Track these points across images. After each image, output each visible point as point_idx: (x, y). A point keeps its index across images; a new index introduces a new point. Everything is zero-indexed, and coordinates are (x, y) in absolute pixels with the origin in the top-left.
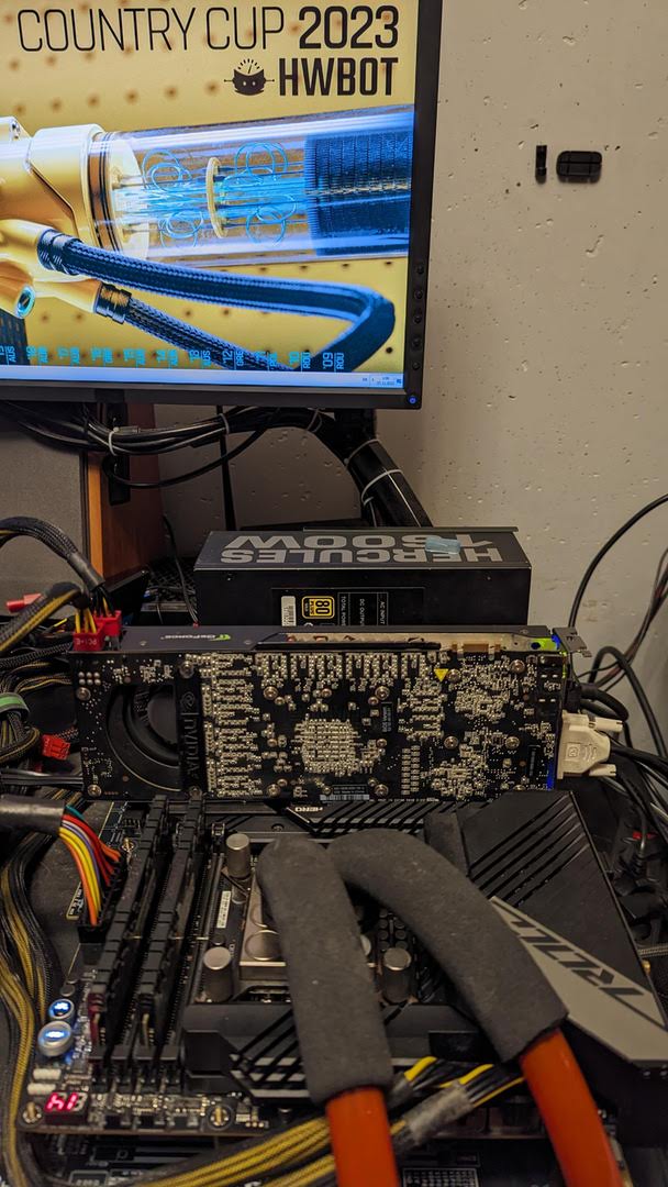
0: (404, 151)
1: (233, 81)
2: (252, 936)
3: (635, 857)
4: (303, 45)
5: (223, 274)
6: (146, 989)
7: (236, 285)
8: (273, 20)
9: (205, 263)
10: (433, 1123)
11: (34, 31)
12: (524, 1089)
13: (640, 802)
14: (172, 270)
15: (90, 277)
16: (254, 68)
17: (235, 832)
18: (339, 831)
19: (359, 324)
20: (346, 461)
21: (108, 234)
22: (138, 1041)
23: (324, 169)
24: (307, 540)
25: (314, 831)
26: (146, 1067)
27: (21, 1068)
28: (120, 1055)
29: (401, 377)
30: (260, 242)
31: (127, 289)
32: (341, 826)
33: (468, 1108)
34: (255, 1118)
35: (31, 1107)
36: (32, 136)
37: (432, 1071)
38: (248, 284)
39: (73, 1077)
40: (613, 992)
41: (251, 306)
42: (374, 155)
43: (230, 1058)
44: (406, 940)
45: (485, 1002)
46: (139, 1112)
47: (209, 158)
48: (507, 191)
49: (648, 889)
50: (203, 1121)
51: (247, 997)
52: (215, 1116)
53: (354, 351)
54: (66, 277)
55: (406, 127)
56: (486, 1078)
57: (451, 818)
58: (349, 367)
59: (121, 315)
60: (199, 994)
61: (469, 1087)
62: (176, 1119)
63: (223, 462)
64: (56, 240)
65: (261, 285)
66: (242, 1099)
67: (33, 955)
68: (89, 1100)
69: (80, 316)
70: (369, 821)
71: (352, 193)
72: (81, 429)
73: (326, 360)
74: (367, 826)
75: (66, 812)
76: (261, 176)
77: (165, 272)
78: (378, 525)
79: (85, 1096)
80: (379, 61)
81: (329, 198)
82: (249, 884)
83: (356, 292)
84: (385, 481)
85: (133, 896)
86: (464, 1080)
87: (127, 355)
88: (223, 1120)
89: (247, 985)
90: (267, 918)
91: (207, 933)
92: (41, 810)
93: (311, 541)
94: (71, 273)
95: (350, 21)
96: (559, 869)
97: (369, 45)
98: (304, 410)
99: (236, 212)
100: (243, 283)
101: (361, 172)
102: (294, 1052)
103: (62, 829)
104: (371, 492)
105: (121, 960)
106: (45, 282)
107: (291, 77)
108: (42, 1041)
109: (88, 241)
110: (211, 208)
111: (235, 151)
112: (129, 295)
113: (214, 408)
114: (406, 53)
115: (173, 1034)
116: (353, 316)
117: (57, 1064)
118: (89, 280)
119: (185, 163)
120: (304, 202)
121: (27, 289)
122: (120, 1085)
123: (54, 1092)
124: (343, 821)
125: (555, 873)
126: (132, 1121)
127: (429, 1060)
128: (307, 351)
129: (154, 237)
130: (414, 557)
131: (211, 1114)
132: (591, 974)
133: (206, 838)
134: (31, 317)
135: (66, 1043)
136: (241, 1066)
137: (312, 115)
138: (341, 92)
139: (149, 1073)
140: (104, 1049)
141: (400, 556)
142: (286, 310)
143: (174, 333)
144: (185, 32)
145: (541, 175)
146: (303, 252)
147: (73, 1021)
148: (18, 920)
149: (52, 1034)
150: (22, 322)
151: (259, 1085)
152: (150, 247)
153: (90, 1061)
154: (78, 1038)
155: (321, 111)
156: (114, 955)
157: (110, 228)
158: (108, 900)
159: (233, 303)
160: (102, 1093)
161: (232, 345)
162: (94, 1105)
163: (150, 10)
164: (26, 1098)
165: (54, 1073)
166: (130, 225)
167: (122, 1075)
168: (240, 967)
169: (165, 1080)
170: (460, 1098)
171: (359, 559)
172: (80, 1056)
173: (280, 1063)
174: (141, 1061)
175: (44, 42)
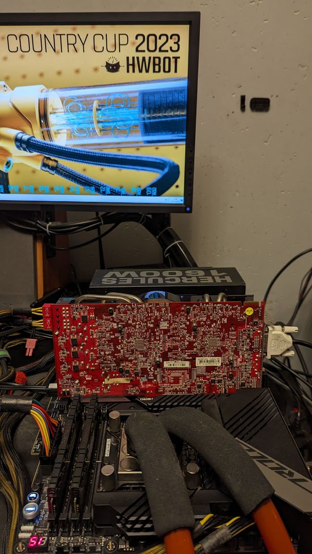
0: (183, 97)
2: (123, 459)
3: (296, 420)
4: (137, 50)
5: (101, 152)
6: (75, 486)
7: (106, 157)
8: (123, 40)
9: (92, 147)
10: (214, 545)
11: (14, 44)
12: (255, 528)
13: (297, 394)
14: (77, 150)
15: (39, 154)
16: (115, 61)
17: (112, 411)
18: (161, 409)
19: (163, 175)
20: (157, 237)
21: (48, 134)
22: (71, 510)
23: (147, 105)
24: (141, 273)
25: (149, 409)
26: (75, 523)
27: (14, 526)
28: (63, 517)
29: (183, 198)
30: (118, 137)
31: (56, 159)
32: (162, 407)
33: (230, 537)
34: (128, 546)
35: (20, 545)
36: (13, 89)
37: (212, 520)
38: (112, 156)
39: (40, 529)
40: (294, 481)
41: (114, 166)
42: (170, 99)
43: (116, 517)
44: (195, 460)
45: (236, 487)
46: (72, 545)
47: (94, 100)
48: (228, 115)
49: (302, 435)
50: (103, 548)
51: (122, 488)
52: (109, 546)
53: (161, 187)
54: (27, 154)
55: (184, 87)
56: (237, 523)
57: (214, 402)
58: (159, 194)
59: (53, 170)
60: (99, 487)
61: (230, 527)
62: (91, 548)
63: (99, 238)
64: (23, 138)
65: (118, 157)
66: (121, 538)
67: (16, 472)
68: (48, 540)
69: (34, 171)
70: (175, 404)
71: (159, 116)
72: (34, 223)
73: (148, 191)
74: (175, 406)
75: (33, 402)
76: (118, 108)
77: (74, 151)
78: (173, 267)
79: (46, 538)
80: (171, 58)
81: (149, 118)
82: (120, 435)
83: (162, 160)
84: (175, 246)
85: (67, 441)
86: (228, 524)
87: (56, 189)
88: (112, 548)
89: (121, 483)
90: (131, 450)
91: (101, 459)
92: (21, 402)
93: (144, 273)
94: (30, 152)
95: (158, 40)
96: (266, 424)
97: (167, 51)
98: (138, 214)
99: (107, 124)
100: (110, 156)
101: (164, 107)
102: (146, 514)
103: (32, 411)
104: (168, 251)
105: (62, 472)
106: (19, 156)
107: (132, 65)
108: (24, 512)
109: (38, 138)
110: (95, 123)
111: (106, 97)
112: (57, 161)
113: (95, 213)
114: (184, 54)
115: (87, 508)
116: (160, 171)
117: (31, 523)
118: (39, 155)
119: (83, 103)
120: (138, 120)
121: (9, 159)
122: (62, 532)
123: (31, 536)
124: (163, 404)
125: (264, 426)
126: (69, 549)
127: (210, 515)
128: (140, 187)
129: (69, 136)
130: (192, 280)
131: (107, 545)
132: (284, 473)
133: (99, 414)
134: (11, 172)
135: (36, 512)
136: (122, 521)
137: (142, 82)
138: (154, 71)
139: (78, 525)
140: (55, 514)
141: (185, 280)
142: (130, 168)
143: (78, 179)
144: (83, 44)
145: (243, 108)
146: (137, 142)
147: (38, 502)
148: (8, 455)
149: (29, 509)
150: (7, 174)
151: (130, 530)
152: (67, 140)
153: (49, 521)
154: (41, 510)
155: (146, 80)
156: (59, 469)
157: (48, 132)
158: (54, 444)
159: (105, 165)
160: (54, 537)
161: (105, 184)
162: (50, 542)
163: (67, 35)
164: (17, 540)
165: (30, 528)
166: (58, 130)
167: (64, 527)
168: (118, 474)
169: (84, 529)
170: (226, 533)
171: (166, 282)
172: (43, 519)
173: (140, 519)
174: (73, 520)
175: (19, 48)
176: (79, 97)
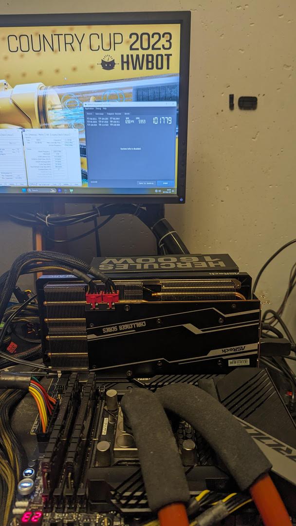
0: (176, 93)
1: (101, 64)
2: (119, 436)
4: (131, 49)
6: (69, 460)
8: (118, 39)
10: (211, 522)
11: (14, 44)
12: (253, 505)
16: (110, 58)
17: (109, 390)
20: (152, 228)
22: (66, 486)
24: (137, 260)
25: (147, 388)
26: (70, 499)
27: (9, 502)
28: (57, 493)
29: (176, 190)
32: (159, 386)
33: (227, 513)
34: (122, 523)
35: (14, 520)
37: (209, 496)
39: (35, 505)
40: (292, 458)
42: (163, 94)
43: (111, 493)
44: (191, 438)
45: (232, 462)
46: (66, 521)
47: (91, 96)
48: (217, 113)
50: (98, 525)
51: (118, 465)
52: (104, 523)
55: (176, 83)
56: (234, 499)
57: (211, 382)
60: (95, 464)
61: (227, 503)
62: (85, 524)
63: (96, 230)
66: (116, 514)
67: (13, 450)
68: (42, 516)
72: (34, 216)
75: (31, 379)
78: (166, 254)
79: (40, 514)
80: (164, 55)
82: (117, 413)
84: (170, 235)
85: (63, 417)
86: (224, 500)
88: (107, 524)
89: (117, 460)
90: (127, 427)
91: (97, 437)
92: (20, 379)
93: (139, 260)
95: (151, 39)
96: (263, 402)
97: (160, 49)
102: (141, 489)
103: (30, 387)
104: (163, 241)
105: (57, 447)
107: (126, 62)
108: (19, 488)
111: (102, 93)
113: (92, 205)
114: (175, 51)
115: (82, 484)
117: (26, 500)
119: (81, 99)
122: (57, 508)
123: (26, 512)
124: (160, 384)
125: (261, 405)
127: (206, 491)
130: (186, 266)
131: (101, 522)
132: (282, 450)
133: (97, 393)
135: (32, 488)
136: (116, 497)
137: (135, 78)
138: (148, 68)
139: (71, 502)
140: (50, 490)
141: (180, 265)
144: (80, 44)
145: (232, 107)
147: (34, 478)
148: (6, 434)
149: (24, 485)
151: (124, 506)
153: (43, 496)
154: (37, 487)
155: (140, 76)
156: (54, 445)
157: (47, 127)
158: (51, 421)
160: (49, 513)
162: (44, 518)
163: (65, 35)
164: (12, 516)
165: (25, 503)
166: (56, 126)
167: (58, 503)
168: (114, 451)
169: (79, 506)
170: (222, 509)
171: (161, 267)
172: (38, 495)
173: (135, 495)
174: (67, 496)
175: (19, 48)
176: (76, 94)
